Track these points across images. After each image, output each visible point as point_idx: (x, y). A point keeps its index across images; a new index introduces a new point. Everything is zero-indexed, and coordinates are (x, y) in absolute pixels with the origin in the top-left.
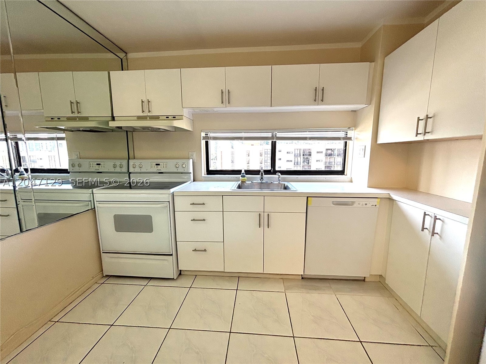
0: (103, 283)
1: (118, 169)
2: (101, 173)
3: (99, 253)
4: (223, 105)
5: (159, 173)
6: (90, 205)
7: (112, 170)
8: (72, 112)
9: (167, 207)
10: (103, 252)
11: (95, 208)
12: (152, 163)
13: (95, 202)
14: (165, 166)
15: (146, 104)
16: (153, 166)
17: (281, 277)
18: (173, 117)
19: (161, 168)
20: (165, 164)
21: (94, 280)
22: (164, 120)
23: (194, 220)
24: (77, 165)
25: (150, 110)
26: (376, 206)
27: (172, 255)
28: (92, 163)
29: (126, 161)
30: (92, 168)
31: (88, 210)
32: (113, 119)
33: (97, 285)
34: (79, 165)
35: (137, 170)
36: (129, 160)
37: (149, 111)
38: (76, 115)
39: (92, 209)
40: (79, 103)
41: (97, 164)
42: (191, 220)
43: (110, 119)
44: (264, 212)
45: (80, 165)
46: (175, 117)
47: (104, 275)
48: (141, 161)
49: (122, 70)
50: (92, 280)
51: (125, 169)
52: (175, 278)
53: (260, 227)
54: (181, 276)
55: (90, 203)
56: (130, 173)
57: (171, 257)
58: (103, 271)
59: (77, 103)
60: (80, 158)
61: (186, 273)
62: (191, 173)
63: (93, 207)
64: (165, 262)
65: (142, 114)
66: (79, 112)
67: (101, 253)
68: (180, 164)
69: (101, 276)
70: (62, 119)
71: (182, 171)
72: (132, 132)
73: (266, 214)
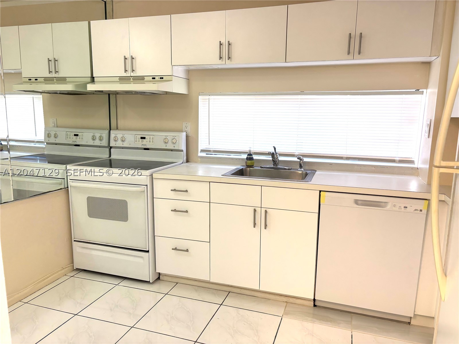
0: (72, 276)
1: (97, 143)
2: (78, 145)
3: (71, 240)
4: (222, 61)
5: (145, 149)
6: (63, 184)
7: (91, 143)
8: (50, 72)
9: (144, 191)
10: (75, 241)
11: (68, 187)
12: (136, 136)
13: (69, 180)
14: (151, 141)
15: (129, 62)
16: (138, 140)
17: (285, 299)
18: (161, 78)
19: (147, 143)
20: (151, 138)
21: (63, 271)
22: (150, 81)
23: (175, 210)
24: (53, 135)
25: (134, 69)
26: (421, 211)
27: (148, 251)
28: (69, 133)
29: (107, 132)
30: (69, 139)
31: (61, 189)
32: (93, 79)
33: (66, 277)
34: (55, 134)
35: (119, 144)
36: (111, 131)
37: (133, 71)
38: (53, 75)
39: (65, 188)
40: (57, 61)
41: (75, 135)
42: (172, 211)
43: (89, 80)
44: (261, 207)
45: (56, 136)
46: (163, 78)
47: (75, 269)
48: (124, 132)
49: (106, 19)
50: (61, 270)
51: (104, 143)
52: (151, 282)
53: (254, 227)
54: (159, 281)
55: (63, 181)
56: (111, 148)
57: (147, 254)
58: (73, 263)
59: (55, 60)
60: (57, 127)
61: (165, 278)
62: (182, 151)
63: (66, 186)
64: (140, 260)
65: (125, 75)
66: (56, 72)
67: (73, 241)
68: (170, 138)
69: (70, 268)
70: (39, 80)
71: (172, 148)
72: (116, 94)
73: (263, 210)
